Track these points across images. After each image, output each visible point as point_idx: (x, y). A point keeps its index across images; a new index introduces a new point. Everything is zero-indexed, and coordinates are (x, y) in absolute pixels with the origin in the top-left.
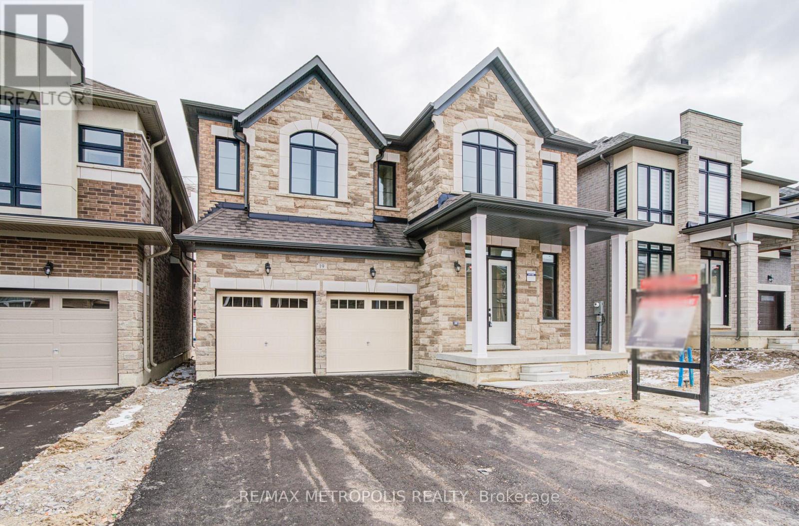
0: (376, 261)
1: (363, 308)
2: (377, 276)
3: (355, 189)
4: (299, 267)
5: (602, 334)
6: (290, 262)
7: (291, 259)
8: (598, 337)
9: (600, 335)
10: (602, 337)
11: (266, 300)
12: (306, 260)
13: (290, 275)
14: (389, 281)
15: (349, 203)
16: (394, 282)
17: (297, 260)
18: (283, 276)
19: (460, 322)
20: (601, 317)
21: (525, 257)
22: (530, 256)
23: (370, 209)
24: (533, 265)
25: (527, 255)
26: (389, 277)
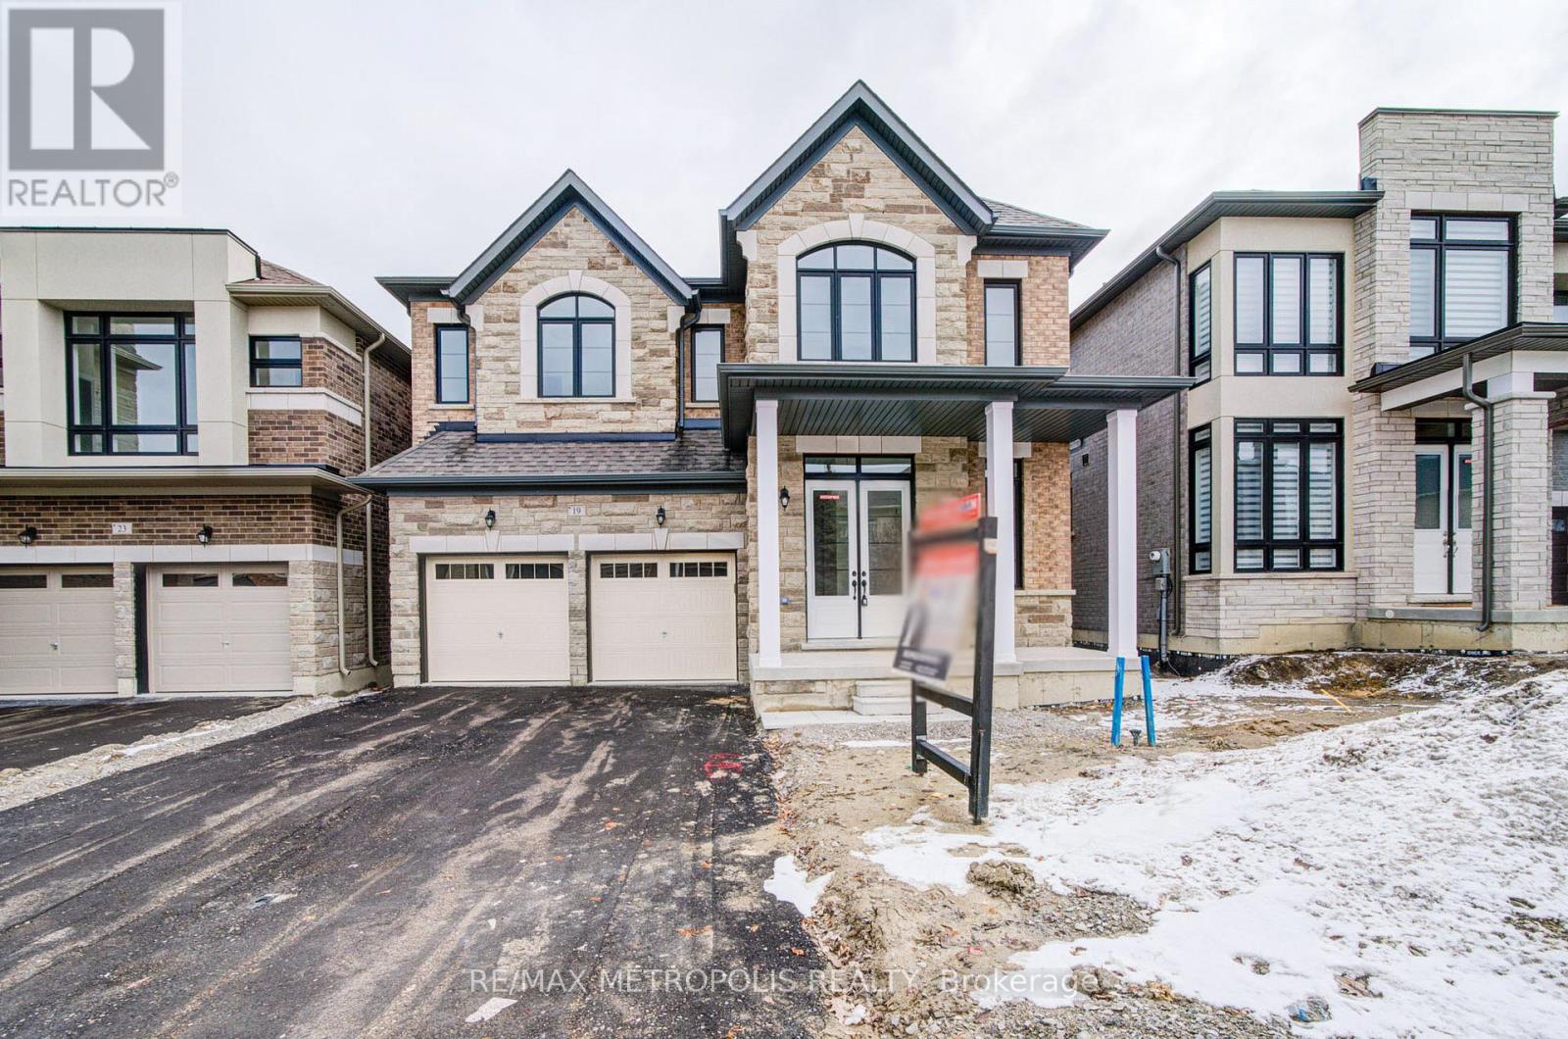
0: (669, 498)
1: (656, 576)
2: (670, 522)
3: (643, 379)
4: (540, 514)
5: (1167, 616)
6: (526, 506)
7: (527, 502)
8: (1160, 621)
9: (1164, 618)
10: (1167, 622)
11: (500, 567)
12: (550, 503)
13: (526, 527)
14: (691, 529)
15: (633, 404)
16: (699, 531)
17: (536, 503)
18: (515, 530)
19: (791, 598)
20: (1163, 581)
21: (934, 471)
22: (945, 467)
23: (670, 409)
24: (954, 485)
25: (939, 466)
26: (691, 523)
